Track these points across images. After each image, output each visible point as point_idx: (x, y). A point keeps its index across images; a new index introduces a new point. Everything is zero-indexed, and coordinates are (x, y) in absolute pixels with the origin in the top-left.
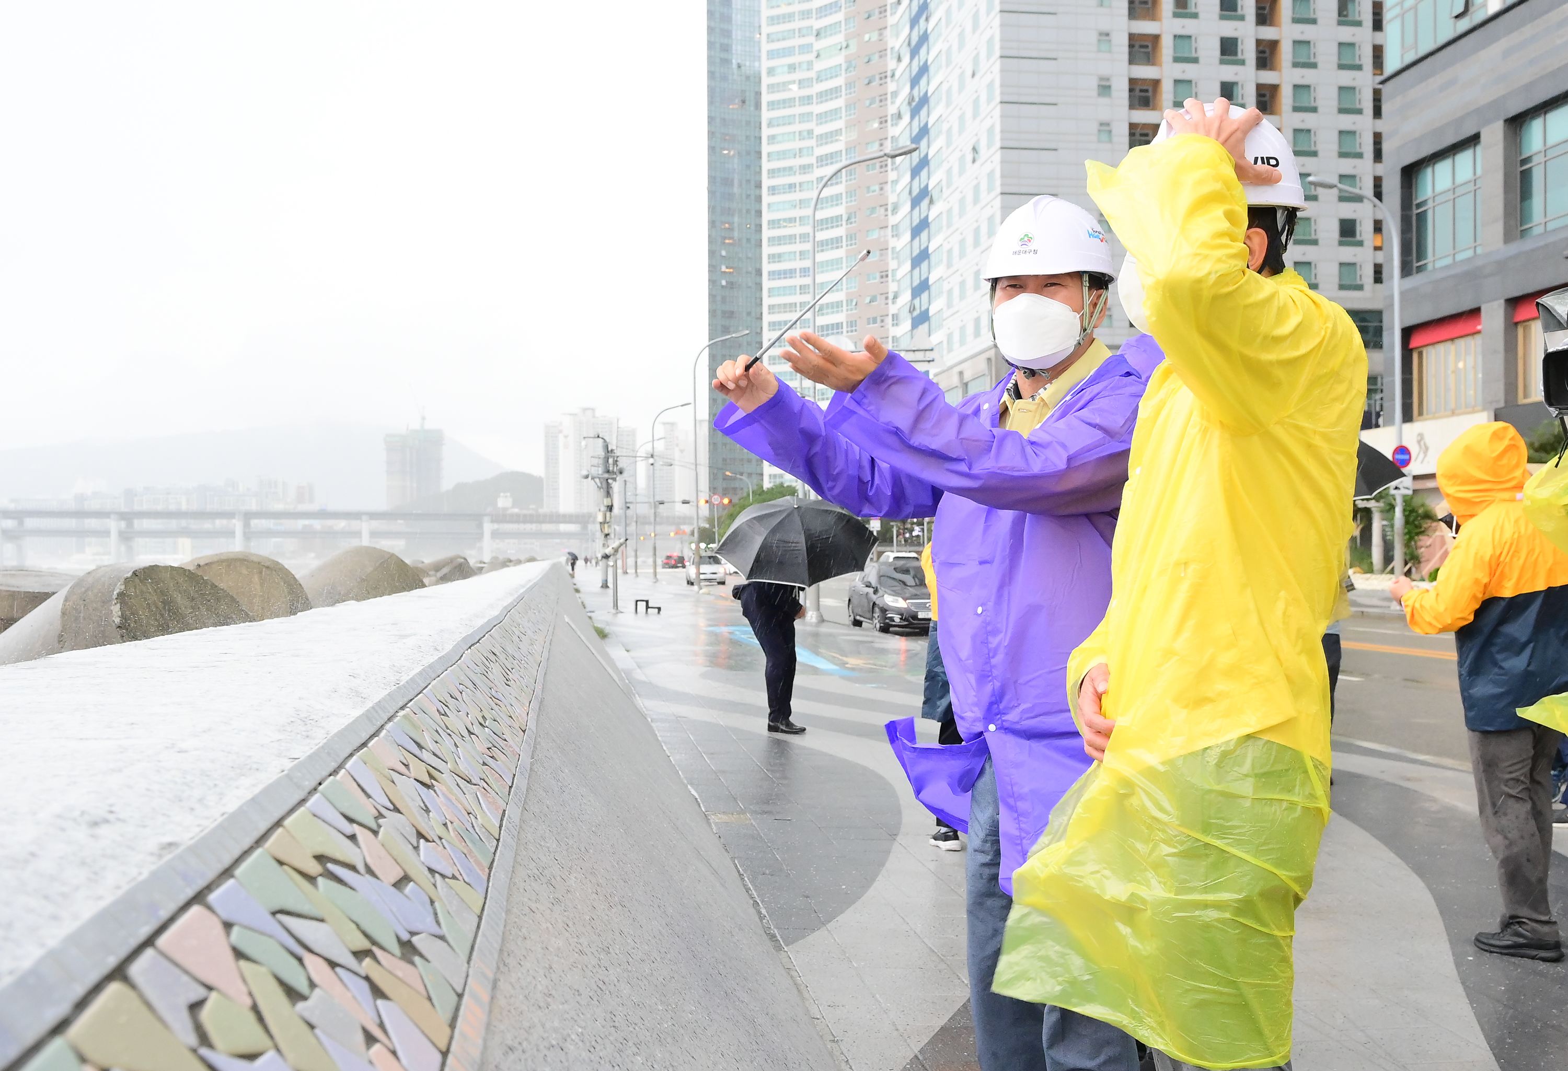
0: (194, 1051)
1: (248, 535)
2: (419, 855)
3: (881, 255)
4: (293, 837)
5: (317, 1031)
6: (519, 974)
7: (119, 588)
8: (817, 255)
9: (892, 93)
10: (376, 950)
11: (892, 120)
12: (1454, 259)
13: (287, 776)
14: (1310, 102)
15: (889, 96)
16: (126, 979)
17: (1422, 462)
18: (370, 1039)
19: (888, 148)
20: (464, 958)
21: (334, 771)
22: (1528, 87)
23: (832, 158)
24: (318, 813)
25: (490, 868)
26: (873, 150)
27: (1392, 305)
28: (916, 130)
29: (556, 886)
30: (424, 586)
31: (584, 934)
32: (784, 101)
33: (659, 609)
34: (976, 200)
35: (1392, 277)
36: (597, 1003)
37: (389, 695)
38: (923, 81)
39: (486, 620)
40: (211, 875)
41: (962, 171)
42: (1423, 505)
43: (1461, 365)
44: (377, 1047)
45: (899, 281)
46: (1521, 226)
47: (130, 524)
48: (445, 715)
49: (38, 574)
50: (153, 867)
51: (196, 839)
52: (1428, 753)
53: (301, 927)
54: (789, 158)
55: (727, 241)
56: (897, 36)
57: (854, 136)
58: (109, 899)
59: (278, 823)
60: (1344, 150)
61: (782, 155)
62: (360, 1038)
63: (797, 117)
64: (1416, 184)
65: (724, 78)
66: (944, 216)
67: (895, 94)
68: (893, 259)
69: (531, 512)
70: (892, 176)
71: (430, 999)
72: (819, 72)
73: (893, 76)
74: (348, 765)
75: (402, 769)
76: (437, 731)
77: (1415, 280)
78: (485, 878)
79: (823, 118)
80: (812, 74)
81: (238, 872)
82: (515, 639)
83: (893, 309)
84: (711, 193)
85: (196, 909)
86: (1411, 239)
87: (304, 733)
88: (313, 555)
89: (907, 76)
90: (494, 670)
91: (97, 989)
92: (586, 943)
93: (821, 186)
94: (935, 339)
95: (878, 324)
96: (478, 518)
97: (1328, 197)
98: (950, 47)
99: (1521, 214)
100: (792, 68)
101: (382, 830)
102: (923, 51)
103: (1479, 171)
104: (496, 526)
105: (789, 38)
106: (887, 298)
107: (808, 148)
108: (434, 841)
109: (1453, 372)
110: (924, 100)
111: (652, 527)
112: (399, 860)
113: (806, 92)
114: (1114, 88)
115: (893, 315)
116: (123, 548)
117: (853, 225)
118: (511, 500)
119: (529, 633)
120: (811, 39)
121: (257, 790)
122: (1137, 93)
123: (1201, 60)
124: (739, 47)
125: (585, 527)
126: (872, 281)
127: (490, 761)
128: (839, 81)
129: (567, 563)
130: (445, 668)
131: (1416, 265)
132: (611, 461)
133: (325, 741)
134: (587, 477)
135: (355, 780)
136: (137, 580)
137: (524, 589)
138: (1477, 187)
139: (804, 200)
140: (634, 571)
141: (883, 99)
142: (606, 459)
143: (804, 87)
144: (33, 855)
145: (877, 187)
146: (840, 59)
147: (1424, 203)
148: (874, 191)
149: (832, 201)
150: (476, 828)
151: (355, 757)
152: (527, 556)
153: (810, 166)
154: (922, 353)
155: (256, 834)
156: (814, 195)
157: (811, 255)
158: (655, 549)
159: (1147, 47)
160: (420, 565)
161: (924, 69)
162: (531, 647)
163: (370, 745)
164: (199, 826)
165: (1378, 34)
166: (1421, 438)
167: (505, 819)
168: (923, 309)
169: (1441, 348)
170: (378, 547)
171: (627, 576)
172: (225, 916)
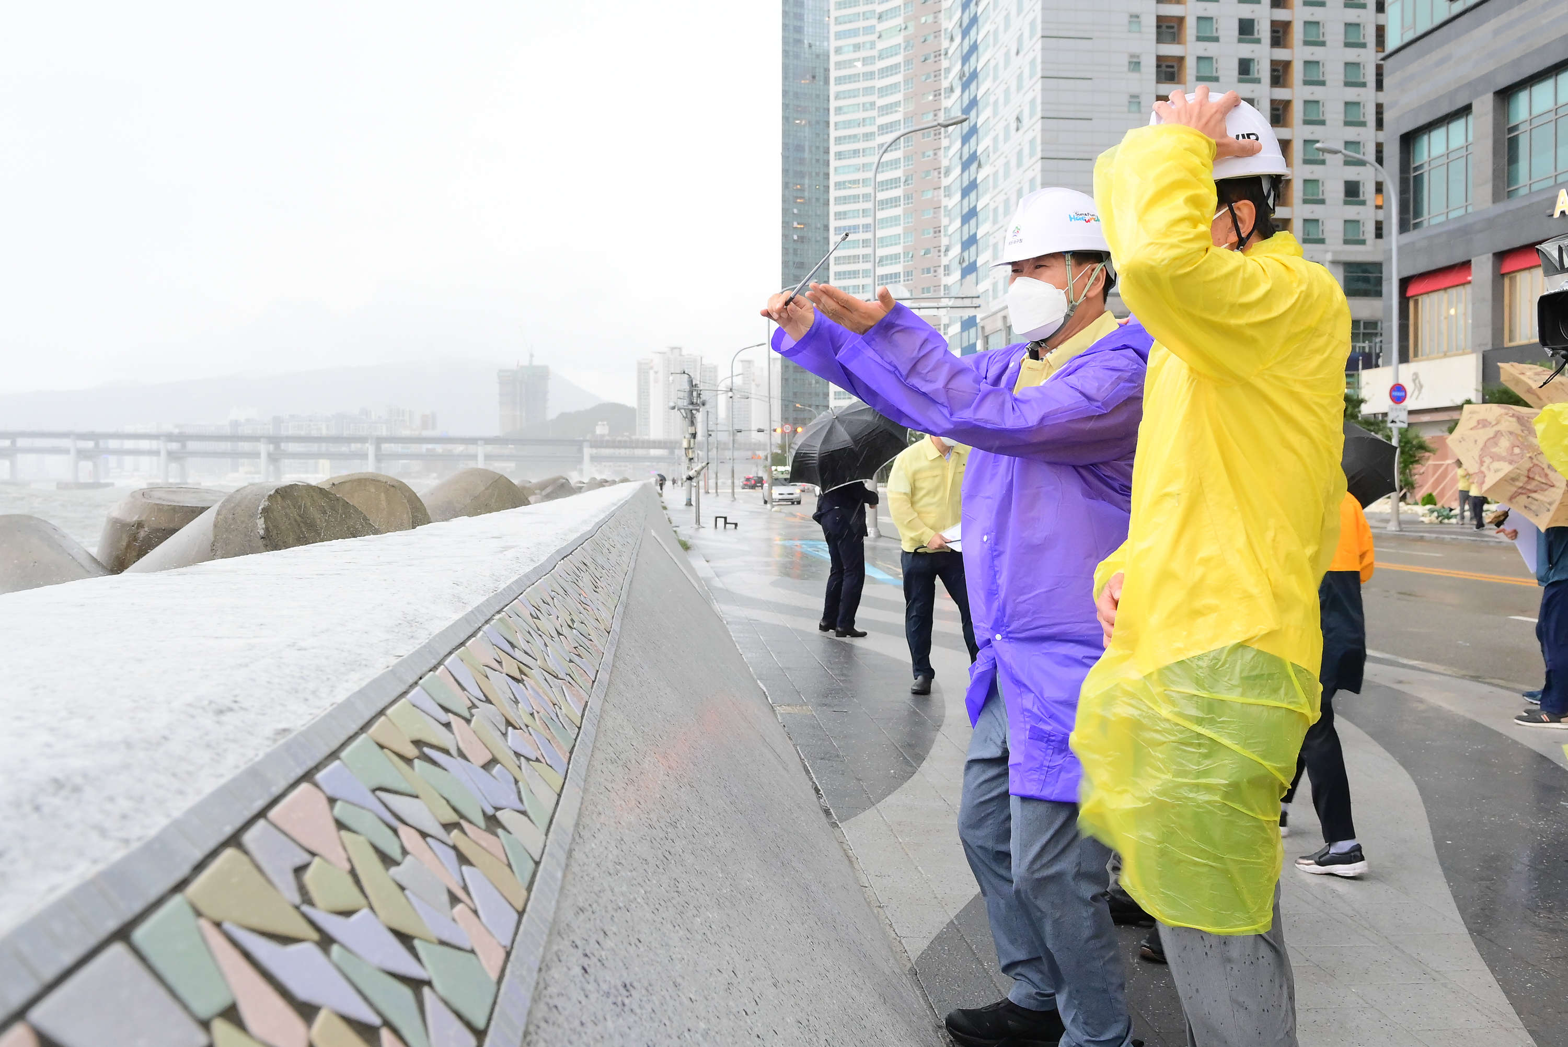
0: (297, 908)
1: (379, 458)
2: (506, 740)
3: (935, 213)
4: (393, 724)
5: (407, 892)
6: (593, 845)
7: (263, 504)
8: (877, 213)
9: (945, 69)
10: (463, 822)
11: (945, 93)
12: (1447, 217)
13: (392, 671)
14: (1319, 76)
15: (943, 72)
16: (240, 846)
17: (1417, 399)
18: (454, 900)
19: (941, 120)
20: (544, 831)
21: (435, 667)
22: (1516, 63)
23: (891, 127)
24: (417, 703)
25: (571, 753)
26: (928, 120)
27: (1391, 258)
28: (966, 102)
29: (631, 769)
30: (528, 503)
31: (654, 810)
32: (850, 77)
33: (736, 525)
34: (1019, 164)
35: (1390, 233)
36: (663, 871)
37: (487, 600)
38: (973, 59)
39: (579, 535)
40: (320, 756)
41: (1007, 138)
42: (1417, 437)
43: (1452, 312)
44: (460, 907)
45: (950, 236)
46: (1508, 187)
47: (277, 447)
48: (538, 618)
49: (196, 491)
50: (268, 750)
51: (308, 725)
52: (1417, 660)
53: (397, 803)
54: (854, 127)
55: (799, 201)
56: (950, 18)
57: (911, 107)
58: (228, 777)
59: (382, 712)
60: (1349, 119)
61: (848, 124)
62: (445, 898)
63: (861, 90)
64: (1414, 151)
65: (797, 56)
66: (991, 178)
67: (948, 70)
68: (945, 216)
69: (625, 438)
70: (945, 142)
71: (510, 866)
72: (881, 51)
73: (946, 54)
74: (447, 662)
75: (496, 665)
76: (529, 632)
77: (1411, 236)
78: (566, 761)
79: (883, 91)
80: (875, 53)
81: (343, 754)
82: (605, 551)
83: (945, 261)
84: (785, 158)
85: (304, 787)
86: (1408, 201)
87: (409, 634)
88: (435, 475)
89: (958, 54)
90: (584, 579)
91: (214, 854)
92: (655, 819)
93: (881, 151)
94: (982, 287)
95: (932, 274)
96: (579, 445)
97: (1335, 161)
98: (997, 28)
99: (1508, 176)
100: (857, 47)
101: (474, 720)
102: (973, 32)
103: (1470, 139)
104: (594, 451)
105: (854, 21)
106: (939, 251)
107: (870, 118)
108: (521, 729)
109: (1445, 318)
110: (974, 75)
111: (731, 452)
112: (488, 746)
113: (869, 68)
114: (1142, 64)
115: (945, 266)
116: (271, 468)
117: (910, 186)
118: (607, 428)
119: (618, 546)
120: (874, 22)
121: (364, 684)
122: (1164, 69)
123: (1221, 39)
124: (810, 29)
125: (672, 453)
126: (926, 236)
127: (576, 659)
128: (899, 59)
129: (656, 483)
130: (539, 577)
131: (1412, 222)
132: (695, 394)
133: (427, 641)
134: (673, 408)
135: (452, 675)
136: (279, 497)
137: (616, 507)
138: (1468, 152)
139: (867, 164)
140: (715, 491)
141: (937, 74)
142: (691, 393)
143: (867, 64)
144: (165, 738)
145: (931, 153)
146: (899, 39)
147: (1421, 167)
148: (929, 156)
149: (891, 165)
150: (560, 717)
151: (453, 655)
152: (621, 477)
153: (872, 134)
154: (969, 300)
155: (361, 722)
156: (875, 159)
157: (872, 213)
158: (733, 471)
159: (1172, 27)
160: (527, 485)
161: (974, 48)
162: (619, 558)
163: (467, 644)
164: (311, 714)
165: (1380, 15)
166: (1416, 377)
167: (587, 709)
168: (971, 261)
169: (1435, 296)
170: (491, 468)
171: (709, 495)
172: (330, 792)
